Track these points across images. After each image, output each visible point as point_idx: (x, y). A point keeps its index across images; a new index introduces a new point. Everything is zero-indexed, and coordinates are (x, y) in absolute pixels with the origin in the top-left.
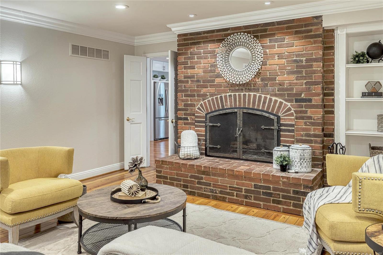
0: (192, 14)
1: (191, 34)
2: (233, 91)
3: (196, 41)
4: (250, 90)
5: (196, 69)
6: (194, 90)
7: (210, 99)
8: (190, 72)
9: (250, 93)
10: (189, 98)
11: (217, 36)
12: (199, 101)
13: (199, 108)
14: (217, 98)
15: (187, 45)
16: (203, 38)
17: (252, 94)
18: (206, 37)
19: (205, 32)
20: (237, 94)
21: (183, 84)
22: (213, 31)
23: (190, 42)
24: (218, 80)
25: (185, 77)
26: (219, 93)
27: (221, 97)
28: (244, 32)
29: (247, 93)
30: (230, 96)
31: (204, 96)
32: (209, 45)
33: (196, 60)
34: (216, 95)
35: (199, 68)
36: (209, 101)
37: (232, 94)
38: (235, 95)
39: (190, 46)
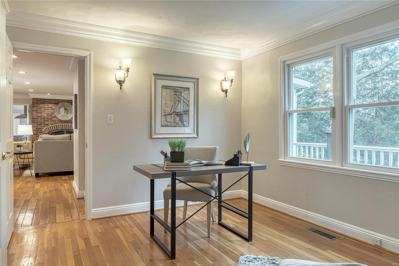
0: (49, 93)
1: (40, 99)
2: (61, 123)
3: (43, 102)
4: (69, 123)
5: (43, 114)
6: (42, 122)
7: (51, 126)
8: (39, 115)
9: (69, 124)
10: (39, 126)
11: (54, 102)
12: (45, 127)
13: (45, 130)
14: (54, 126)
15: (38, 103)
16: (47, 101)
17: (70, 124)
18: (49, 101)
19: (47, 99)
20: (63, 124)
21: (35, 120)
22: (52, 100)
23: (39, 102)
24: (54, 119)
25: (36, 117)
26: (55, 123)
27: (56, 125)
28: (67, 102)
29: (68, 124)
30: (60, 125)
31: (48, 125)
32: (50, 105)
33: (43, 110)
34: (53, 124)
35: (45, 113)
36: (50, 127)
37: (61, 124)
38: (63, 125)
39: (39, 104)
